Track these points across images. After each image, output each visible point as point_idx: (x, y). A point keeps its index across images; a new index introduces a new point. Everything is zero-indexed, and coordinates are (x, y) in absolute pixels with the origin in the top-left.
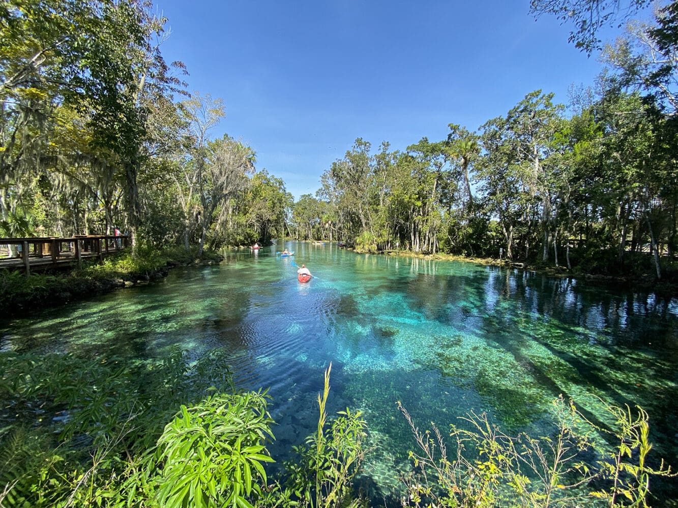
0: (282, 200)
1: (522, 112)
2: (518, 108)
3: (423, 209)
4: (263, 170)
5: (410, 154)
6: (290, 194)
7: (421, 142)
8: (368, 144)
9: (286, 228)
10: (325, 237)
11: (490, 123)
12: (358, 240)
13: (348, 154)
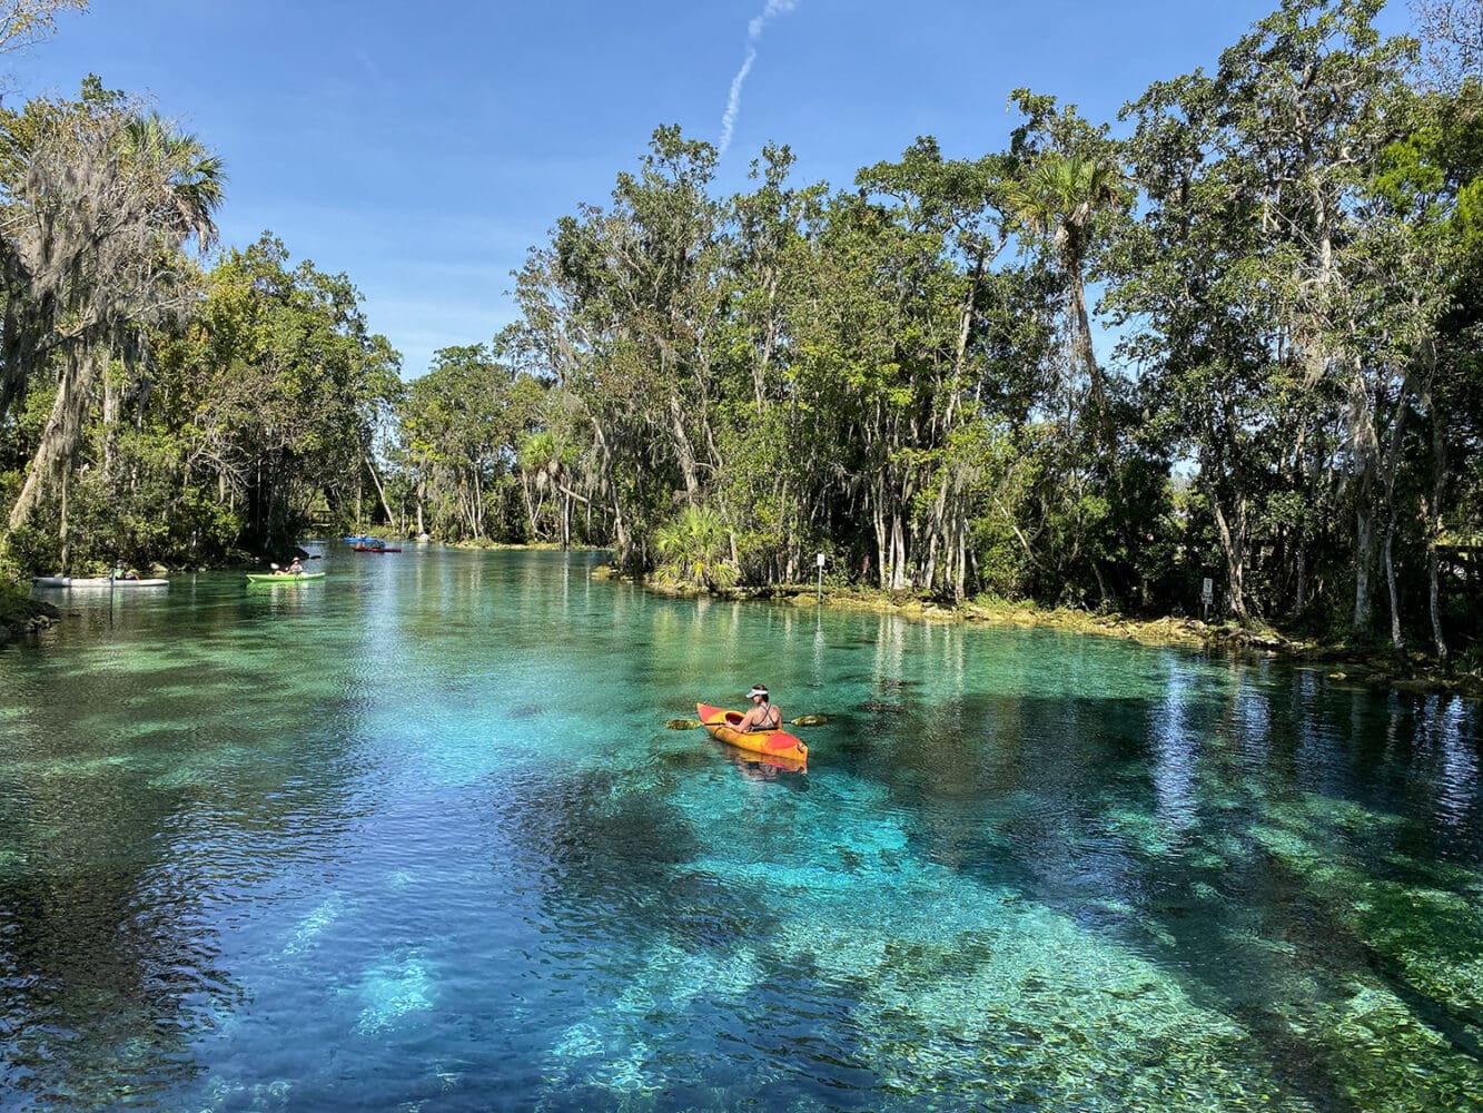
0: (344, 369)
1: (1270, 56)
2: (1256, 42)
3: (922, 420)
4: (263, 241)
5: (874, 199)
6: (381, 344)
7: (911, 153)
8: (704, 153)
9: (370, 488)
10: (541, 528)
11: (1157, 96)
12: (665, 540)
13: (626, 186)
